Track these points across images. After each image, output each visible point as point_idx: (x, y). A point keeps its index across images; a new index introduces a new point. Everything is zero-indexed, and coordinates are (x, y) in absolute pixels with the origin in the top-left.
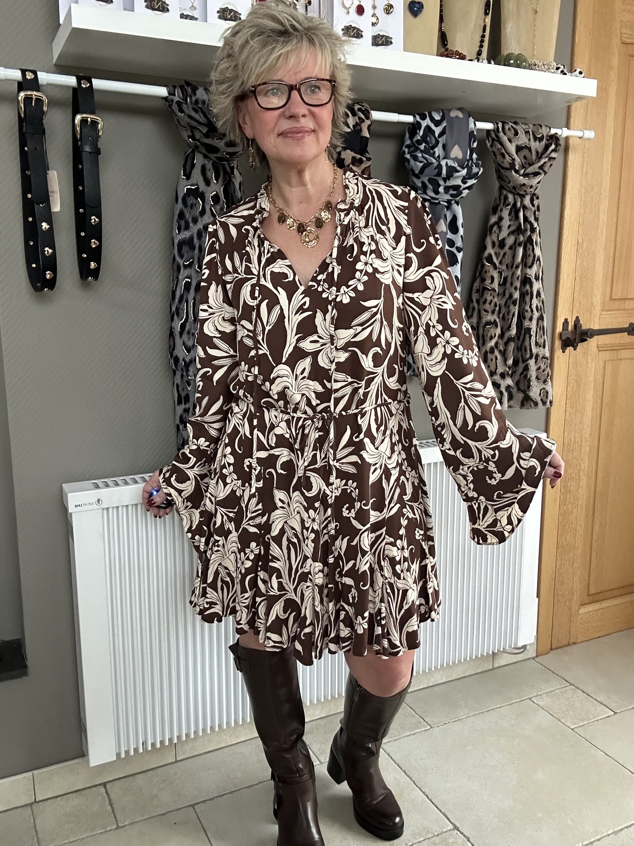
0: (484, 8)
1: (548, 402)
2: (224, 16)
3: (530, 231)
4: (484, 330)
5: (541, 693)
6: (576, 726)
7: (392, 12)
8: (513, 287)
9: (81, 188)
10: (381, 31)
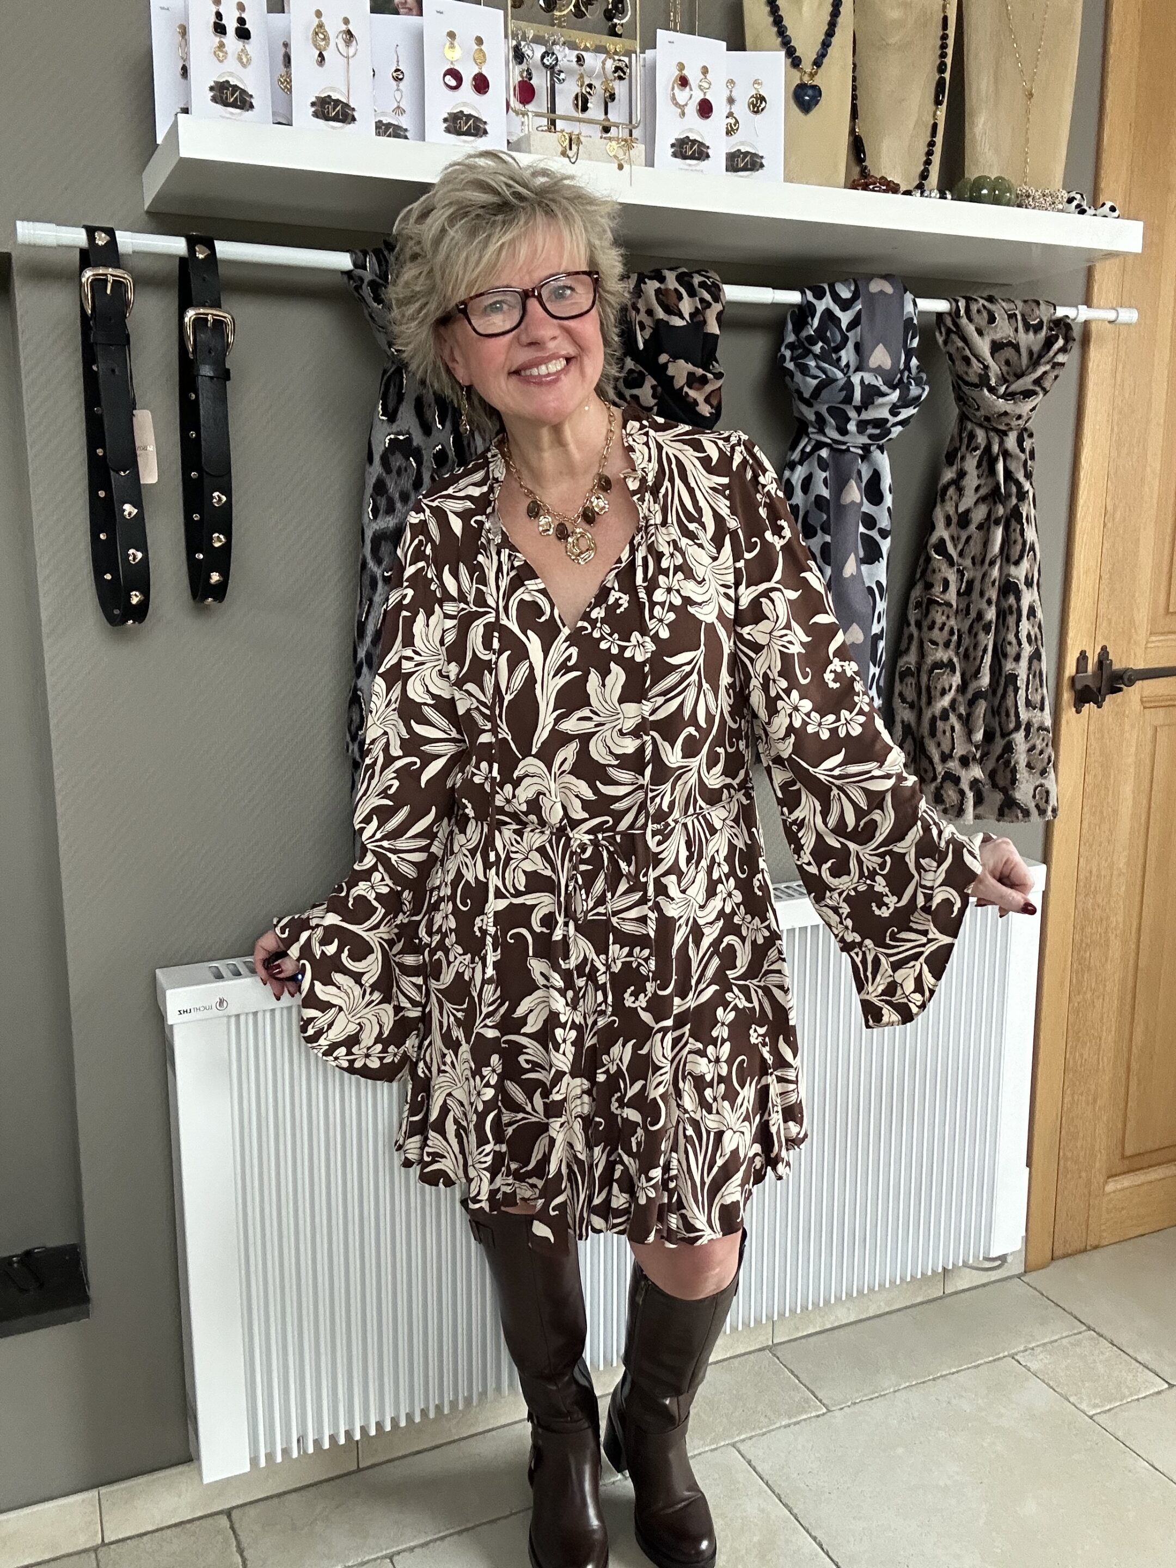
0: (933, 90)
1: (1050, 809)
2: (455, 127)
3: (1017, 497)
4: (930, 677)
5: (1033, 1345)
6: (1099, 1411)
7: (763, 109)
8: (985, 600)
9: (193, 434)
10: (742, 143)
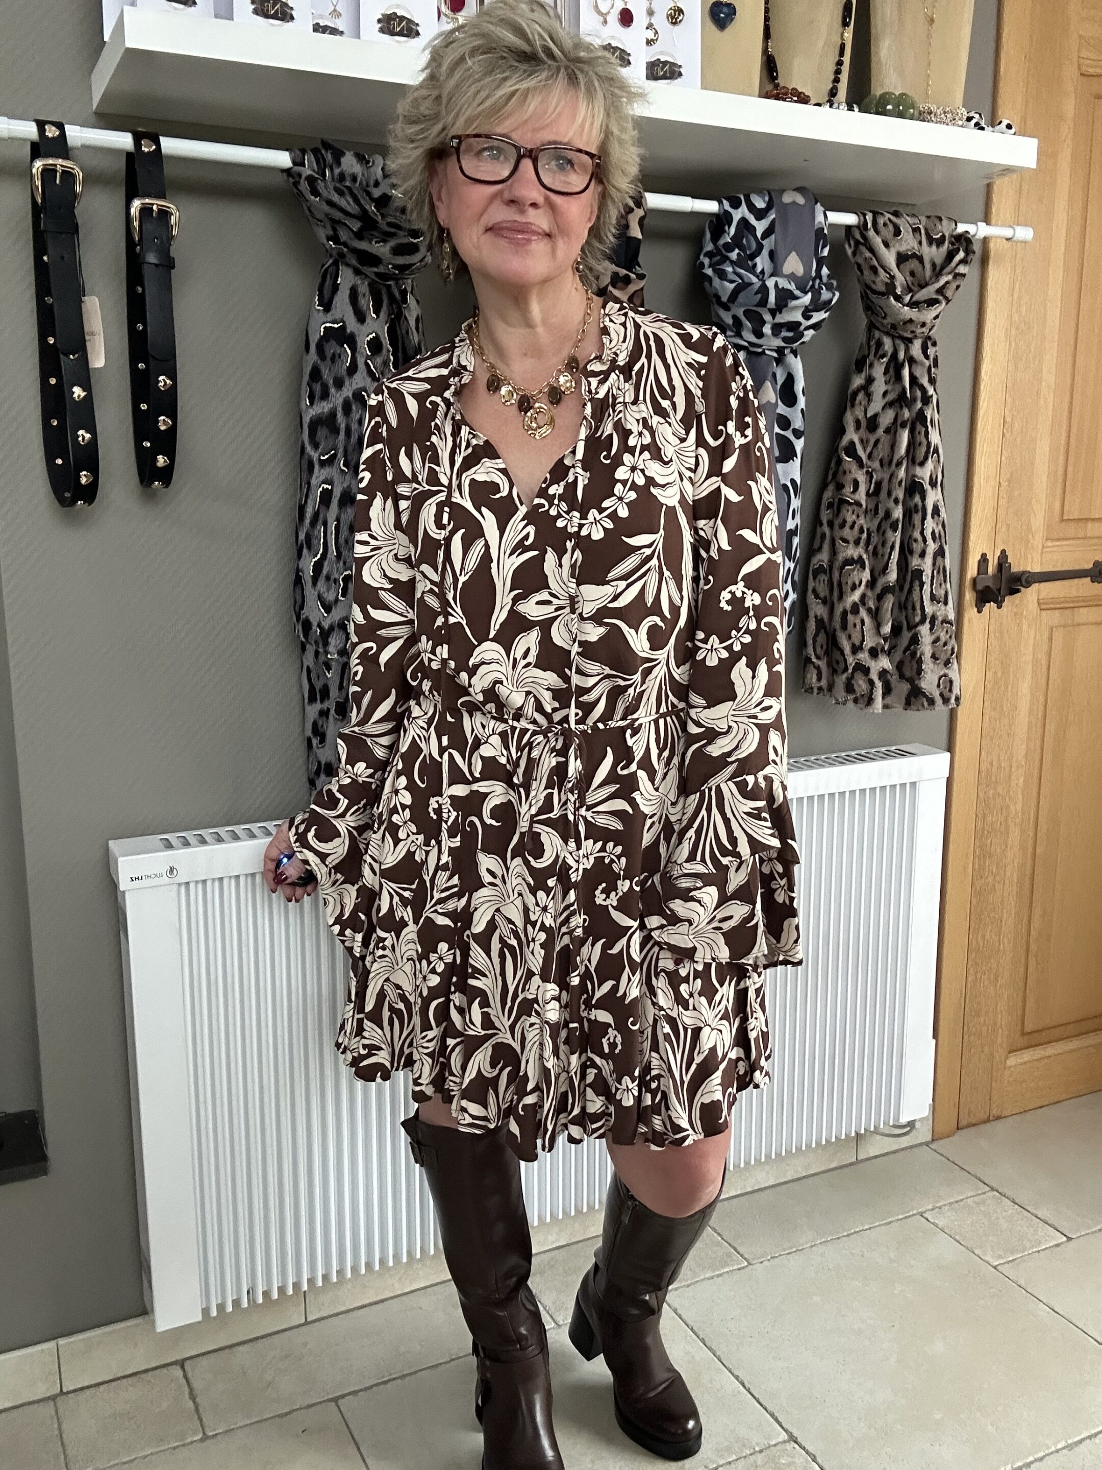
0: (841, 13)
1: (953, 698)
2: (389, 28)
3: (922, 401)
4: (841, 573)
5: (941, 1204)
6: (1002, 1262)
7: (680, 21)
8: (892, 499)
9: (140, 327)
10: (662, 53)
